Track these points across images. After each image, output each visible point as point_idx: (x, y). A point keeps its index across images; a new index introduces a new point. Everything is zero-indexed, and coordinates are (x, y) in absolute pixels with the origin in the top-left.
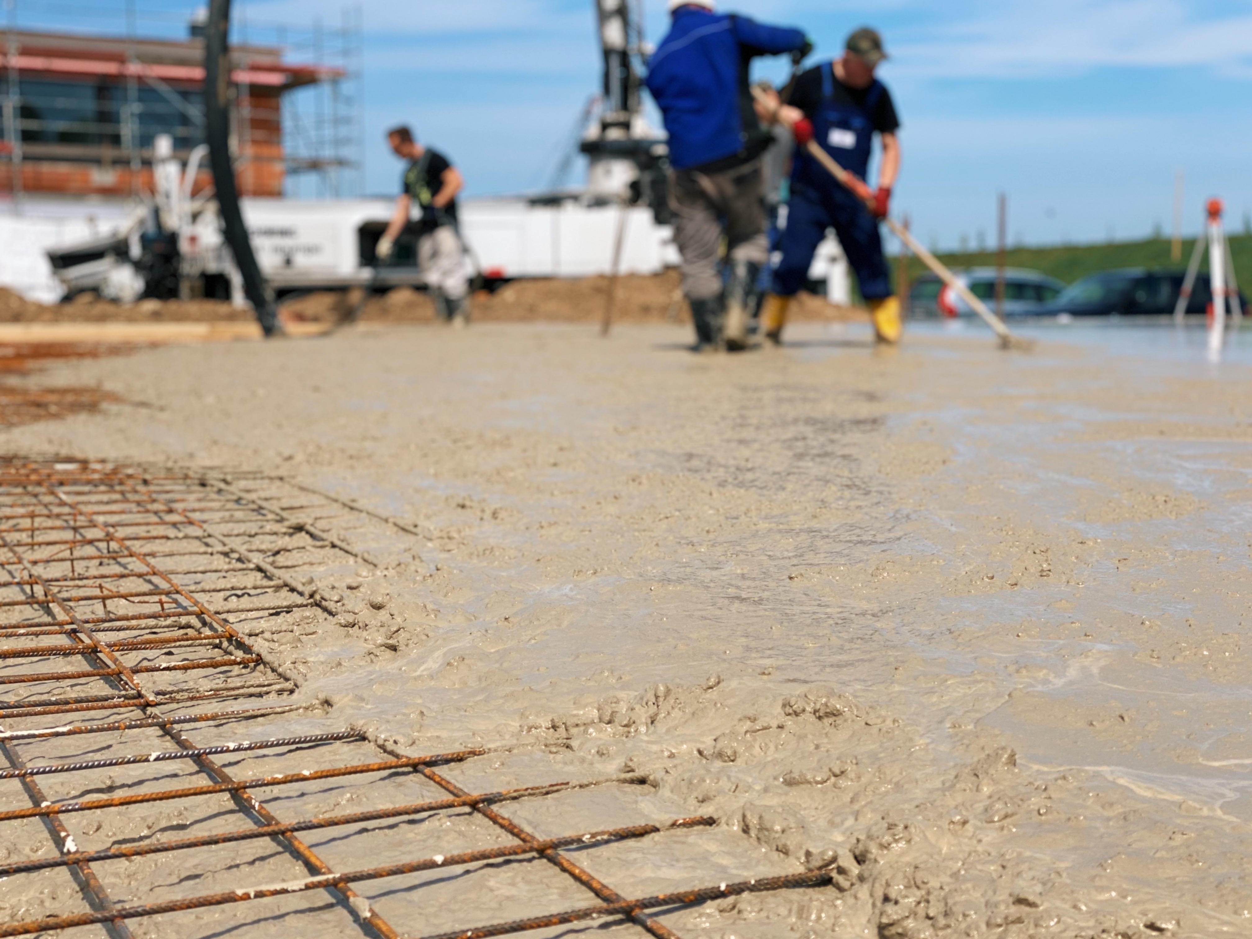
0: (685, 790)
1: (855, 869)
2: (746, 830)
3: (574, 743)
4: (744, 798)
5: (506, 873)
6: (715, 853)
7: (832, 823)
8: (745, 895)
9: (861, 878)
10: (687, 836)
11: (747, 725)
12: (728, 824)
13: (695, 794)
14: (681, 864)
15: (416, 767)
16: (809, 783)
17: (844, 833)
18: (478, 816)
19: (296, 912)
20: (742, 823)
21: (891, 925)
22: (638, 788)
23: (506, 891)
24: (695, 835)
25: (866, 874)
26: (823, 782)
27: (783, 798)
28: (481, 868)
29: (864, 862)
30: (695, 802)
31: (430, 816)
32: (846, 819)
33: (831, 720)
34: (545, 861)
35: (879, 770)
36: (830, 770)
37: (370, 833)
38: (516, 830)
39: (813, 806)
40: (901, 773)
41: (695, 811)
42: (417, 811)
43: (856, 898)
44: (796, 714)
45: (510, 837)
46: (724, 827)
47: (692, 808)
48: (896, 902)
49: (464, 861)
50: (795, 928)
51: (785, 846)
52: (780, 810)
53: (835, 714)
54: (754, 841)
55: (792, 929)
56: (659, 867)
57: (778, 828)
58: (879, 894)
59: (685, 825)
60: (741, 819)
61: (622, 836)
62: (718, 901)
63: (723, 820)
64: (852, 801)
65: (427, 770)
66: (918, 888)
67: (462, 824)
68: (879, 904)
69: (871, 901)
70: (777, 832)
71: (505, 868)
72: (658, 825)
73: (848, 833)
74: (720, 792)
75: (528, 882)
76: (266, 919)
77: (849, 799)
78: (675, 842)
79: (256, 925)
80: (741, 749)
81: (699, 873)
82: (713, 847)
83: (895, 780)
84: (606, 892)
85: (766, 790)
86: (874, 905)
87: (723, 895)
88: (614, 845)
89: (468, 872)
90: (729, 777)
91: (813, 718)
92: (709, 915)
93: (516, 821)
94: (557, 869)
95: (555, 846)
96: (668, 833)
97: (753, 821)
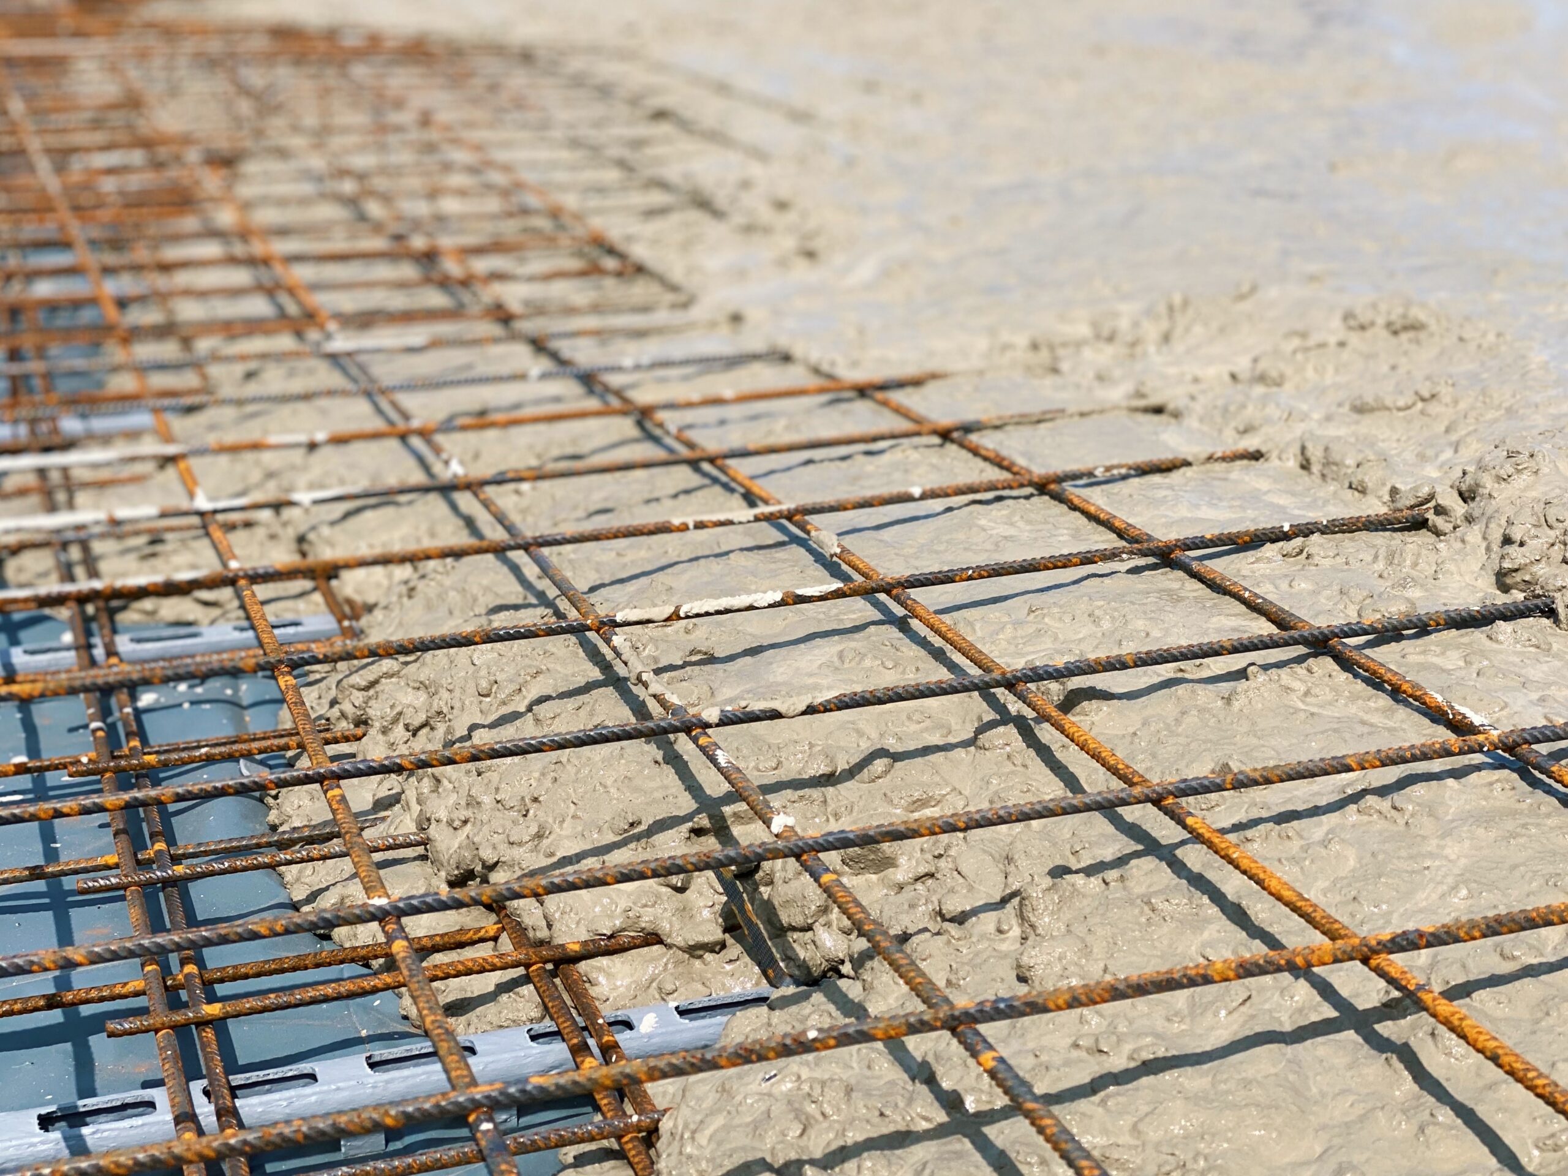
0: (1219, 419)
1: (1459, 509)
2: (1305, 466)
3: (1065, 366)
4: (1299, 429)
5: (998, 511)
6: (1269, 491)
7: (1422, 457)
8: (1316, 537)
9: (1469, 519)
10: (1228, 472)
11: (1296, 342)
12: (1280, 459)
13: (1233, 424)
14: (1225, 504)
15: (863, 391)
16: (1388, 409)
17: (1441, 467)
18: (952, 449)
19: (742, 550)
20: (1300, 458)
21: (1516, 570)
22: (1156, 418)
23: (1004, 530)
24: (1240, 473)
25: (1476, 514)
26: (1408, 408)
27: (1353, 428)
28: (967, 505)
29: (1473, 499)
30: (1233, 433)
31: (892, 447)
32: (1442, 451)
33: (1411, 334)
34: (1047, 498)
35: (1484, 392)
36: (1417, 393)
37: (818, 465)
38: (1005, 463)
39: (1395, 437)
40: (1514, 396)
41: (1235, 443)
42: (875, 439)
43: (1463, 541)
44: (1363, 328)
45: (997, 470)
46: (1274, 462)
47: (1230, 441)
48: (1522, 544)
49: (947, 495)
50: (1385, 575)
51: (1361, 482)
52: (1352, 440)
53: (1415, 327)
54: (1316, 477)
55: (1380, 576)
56: (1197, 506)
57: (1350, 461)
58: (1496, 536)
59: (1223, 459)
60: (1298, 452)
61: (1144, 471)
62: (1281, 544)
63: (1274, 455)
64: (1447, 431)
65: (879, 395)
66: (1550, 527)
67: (933, 456)
68: (1495, 547)
69: (1484, 545)
70: (1348, 467)
71: (996, 505)
72: (1190, 459)
73: (1446, 468)
74: (1268, 421)
75: (1029, 522)
76: (707, 557)
77: (1443, 429)
78: (1214, 479)
79: (695, 563)
80: (1289, 371)
81: (1250, 513)
82: (1263, 485)
83: (1506, 405)
84: (1133, 532)
85: (1328, 418)
86: (1488, 549)
87: (1286, 537)
88: (1136, 481)
89: (949, 509)
90: (1278, 405)
91: (1384, 334)
92: (1269, 560)
93: (1004, 453)
94: (1064, 508)
95: (1060, 479)
96: (1203, 468)
97: (1316, 454)
